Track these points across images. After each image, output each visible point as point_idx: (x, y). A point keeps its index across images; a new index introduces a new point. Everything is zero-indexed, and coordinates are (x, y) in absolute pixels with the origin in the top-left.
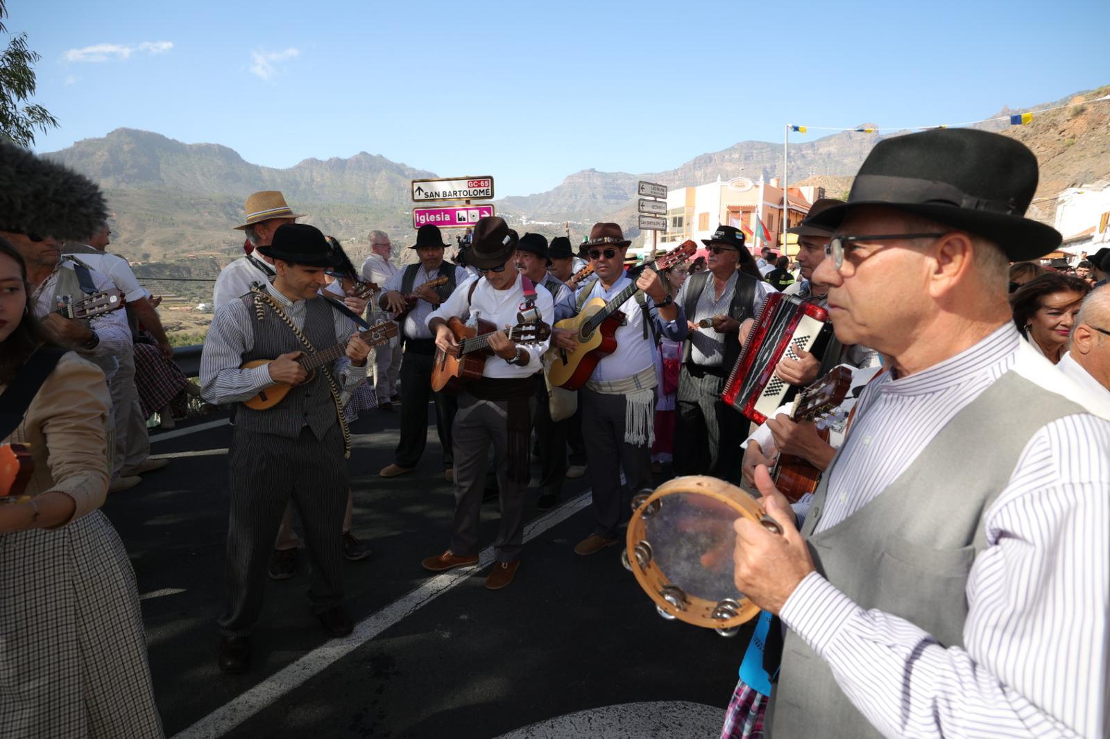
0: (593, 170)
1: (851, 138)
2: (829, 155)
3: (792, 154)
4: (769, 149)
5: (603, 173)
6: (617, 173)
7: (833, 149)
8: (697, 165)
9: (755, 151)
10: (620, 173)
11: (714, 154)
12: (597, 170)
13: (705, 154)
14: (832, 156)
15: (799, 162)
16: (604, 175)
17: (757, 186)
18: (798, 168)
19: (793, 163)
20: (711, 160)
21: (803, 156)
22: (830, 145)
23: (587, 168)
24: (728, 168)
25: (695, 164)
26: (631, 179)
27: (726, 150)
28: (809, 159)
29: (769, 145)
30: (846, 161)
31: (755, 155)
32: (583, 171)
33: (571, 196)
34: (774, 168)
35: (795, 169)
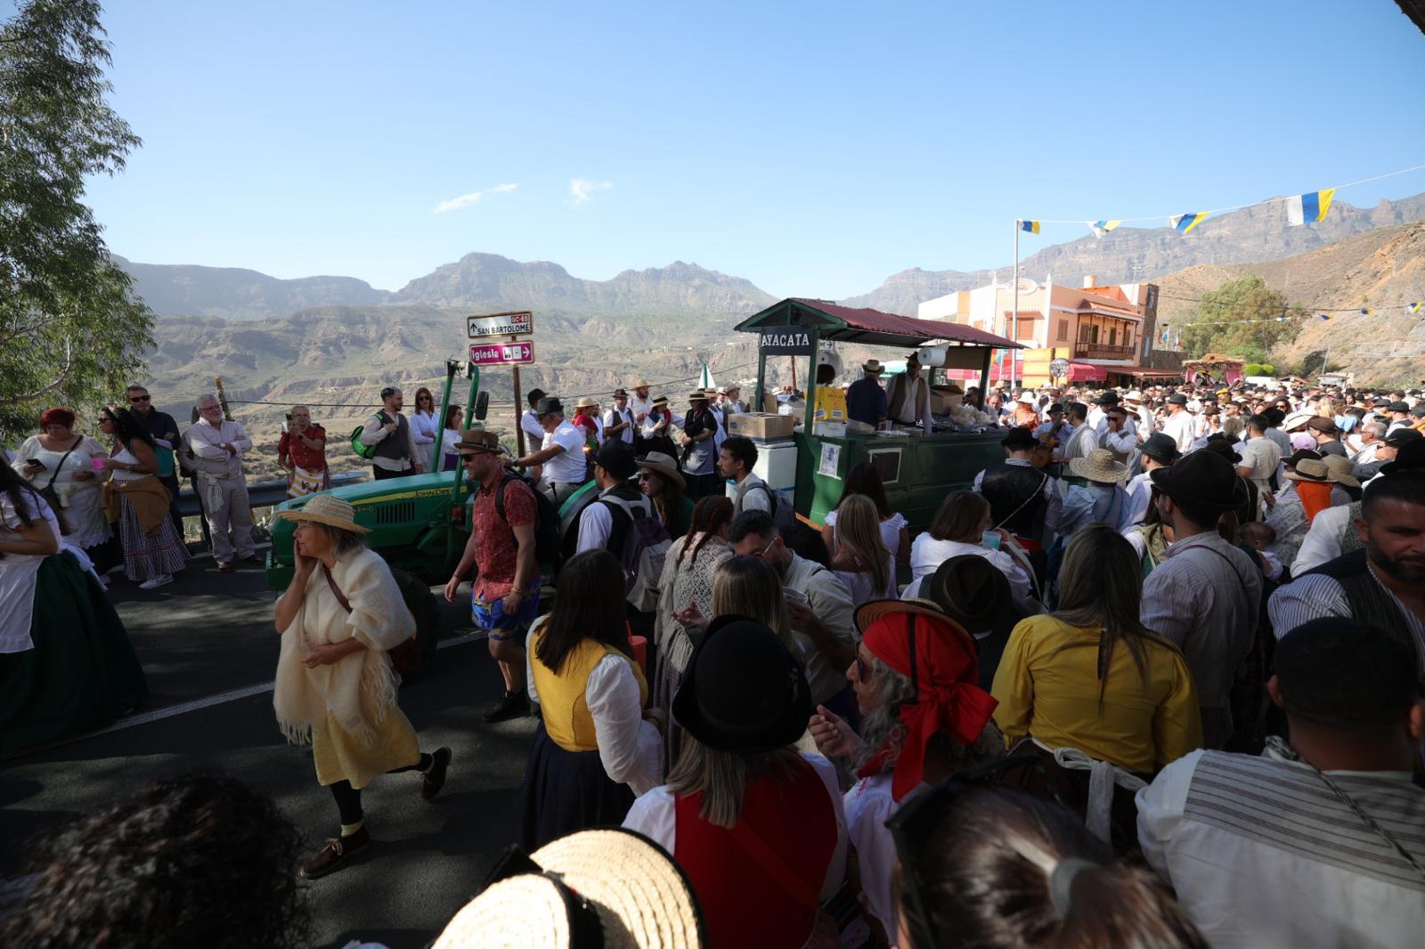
0: (918, 269)
1: (1251, 216)
2: (1219, 239)
3: (1167, 241)
4: (1136, 236)
5: (929, 272)
6: (945, 272)
7: (1225, 231)
8: (1043, 259)
9: (1117, 239)
10: (949, 271)
11: (1064, 245)
12: (922, 269)
13: (1053, 246)
14: (1223, 240)
15: (1177, 250)
16: (931, 275)
17: (1043, 288)
18: (1176, 257)
19: (1168, 251)
20: (1060, 252)
21: (1183, 242)
22: (1221, 227)
23: (912, 267)
24: (1082, 261)
25: (1040, 257)
26: (961, 277)
27: (1079, 240)
28: (1191, 244)
29: (1136, 230)
30: (1244, 245)
31: (1117, 244)
32: (906, 271)
33: (892, 299)
34: (1141, 258)
35: (1171, 258)
